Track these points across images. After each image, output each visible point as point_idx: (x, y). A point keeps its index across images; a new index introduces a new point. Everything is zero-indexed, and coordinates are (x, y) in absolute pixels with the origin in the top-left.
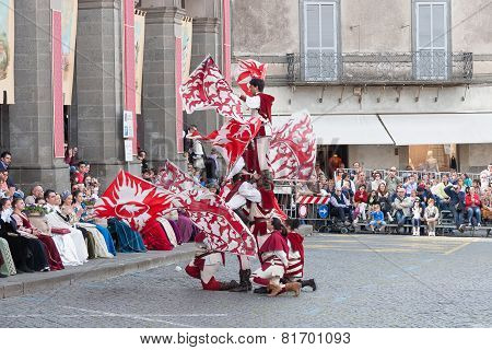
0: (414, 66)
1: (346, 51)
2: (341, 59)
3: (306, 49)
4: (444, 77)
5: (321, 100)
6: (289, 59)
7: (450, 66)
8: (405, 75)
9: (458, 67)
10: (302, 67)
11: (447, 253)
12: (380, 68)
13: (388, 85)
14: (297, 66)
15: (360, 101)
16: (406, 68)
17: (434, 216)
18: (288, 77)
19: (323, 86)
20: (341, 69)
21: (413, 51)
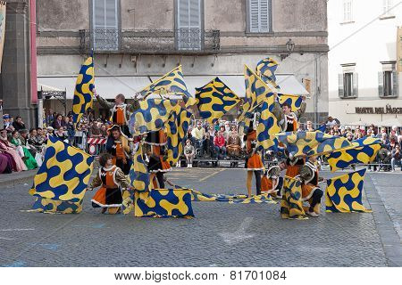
0: (176, 41)
1: (124, 28)
2: (121, 35)
3: (94, 26)
4: (198, 48)
5: (106, 65)
6: (81, 34)
7: (203, 40)
8: (169, 47)
9: (208, 41)
10: (91, 40)
11: (201, 180)
12: (151, 41)
13: (156, 54)
14: (87, 39)
15: (135, 66)
16: (171, 41)
17: (190, 152)
18: (80, 48)
19: (107, 55)
20: (120, 42)
21: (175, 29)
